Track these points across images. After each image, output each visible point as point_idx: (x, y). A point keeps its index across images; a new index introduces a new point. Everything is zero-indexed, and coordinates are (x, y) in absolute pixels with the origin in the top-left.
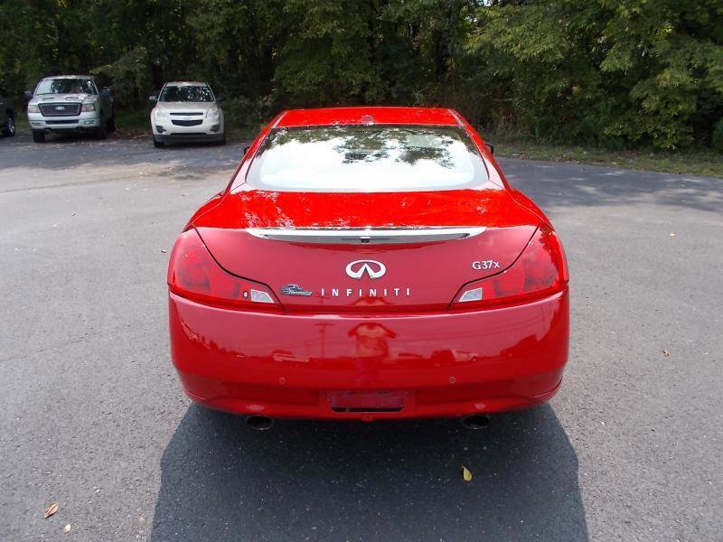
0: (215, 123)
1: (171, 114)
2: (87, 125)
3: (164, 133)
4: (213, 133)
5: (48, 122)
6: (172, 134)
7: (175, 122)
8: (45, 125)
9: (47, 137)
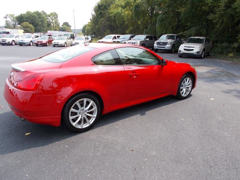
0: (198, 51)
1: (184, 47)
2: (167, 49)
3: (181, 53)
4: (197, 54)
5: (158, 47)
6: (183, 53)
7: (185, 49)
8: (157, 48)
9: (159, 51)
